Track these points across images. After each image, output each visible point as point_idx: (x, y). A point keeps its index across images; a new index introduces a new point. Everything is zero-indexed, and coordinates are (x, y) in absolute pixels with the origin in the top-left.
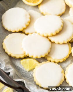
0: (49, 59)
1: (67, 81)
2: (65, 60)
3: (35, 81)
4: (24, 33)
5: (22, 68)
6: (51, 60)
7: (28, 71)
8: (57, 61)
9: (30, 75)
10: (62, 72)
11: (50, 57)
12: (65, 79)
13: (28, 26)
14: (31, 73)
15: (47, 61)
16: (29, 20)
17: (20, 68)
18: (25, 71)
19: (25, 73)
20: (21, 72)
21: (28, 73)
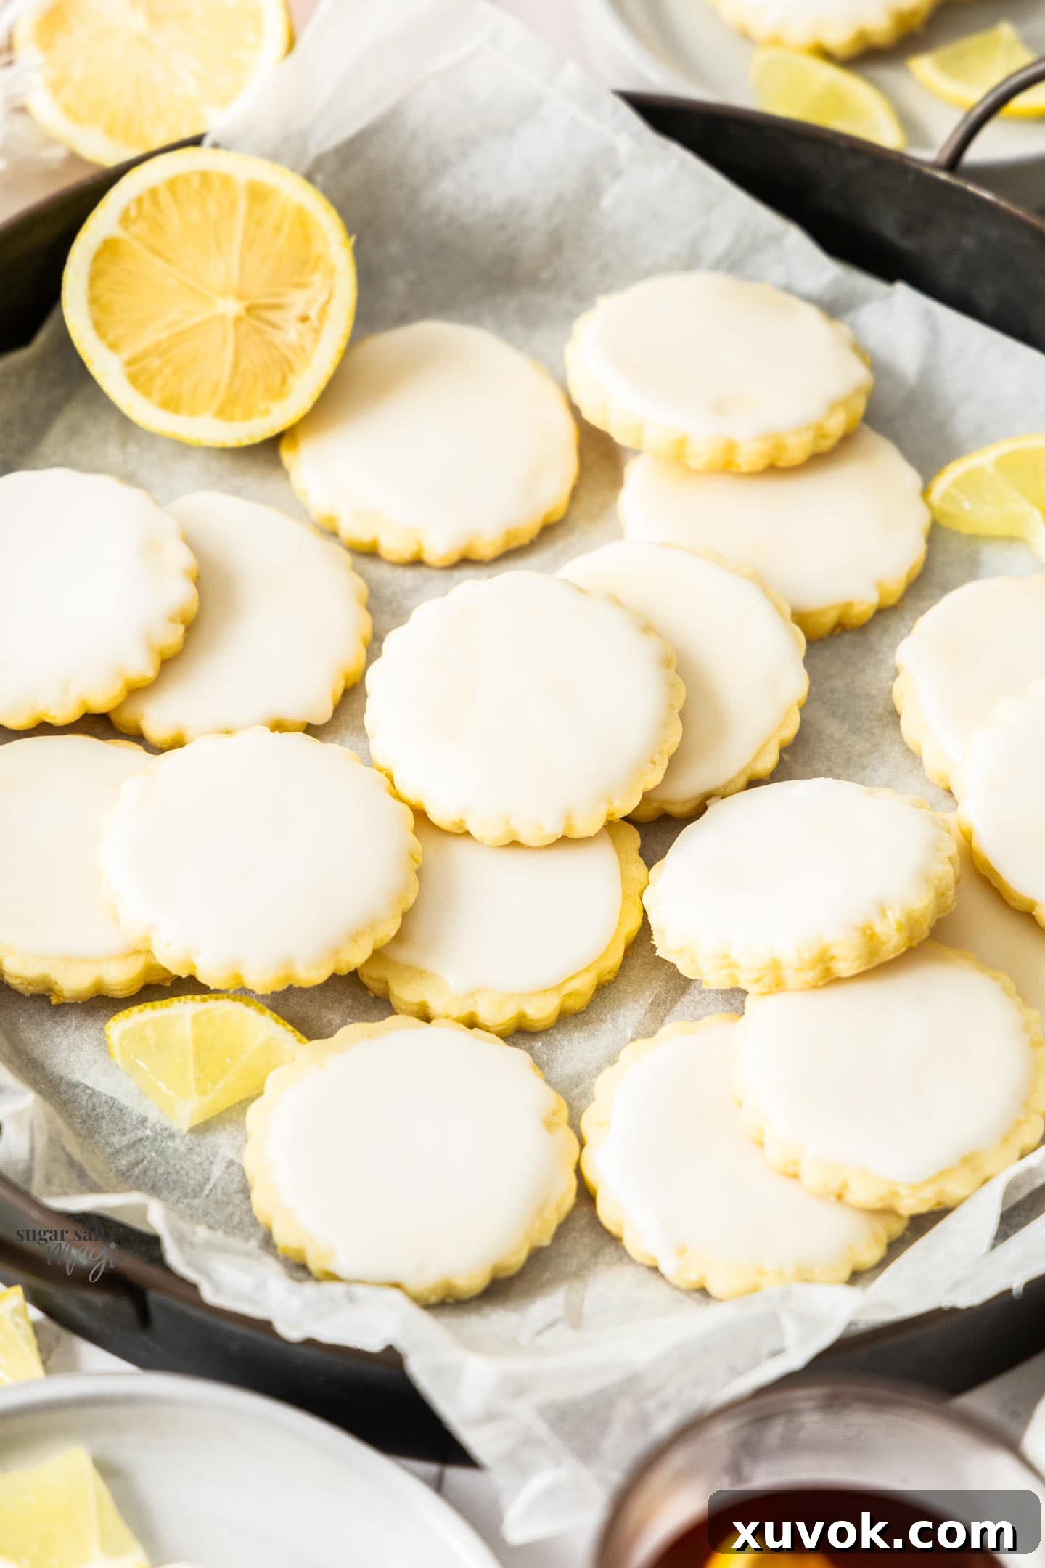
0: (404, 993)
1: (607, 1211)
2: (577, 1003)
3: (261, 1218)
4: (138, 737)
5: (124, 1101)
6: (436, 1006)
7: (185, 1129)
8: (496, 1013)
9: (217, 1171)
10: (549, 1125)
11: (417, 973)
12: (586, 1195)
13: (169, 663)
14: (223, 1143)
15: (391, 1020)
16: (180, 593)
17: (106, 1102)
18: (151, 1130)
19: (161, 1152)
20: (111, 1145)
21: (191, 1149)
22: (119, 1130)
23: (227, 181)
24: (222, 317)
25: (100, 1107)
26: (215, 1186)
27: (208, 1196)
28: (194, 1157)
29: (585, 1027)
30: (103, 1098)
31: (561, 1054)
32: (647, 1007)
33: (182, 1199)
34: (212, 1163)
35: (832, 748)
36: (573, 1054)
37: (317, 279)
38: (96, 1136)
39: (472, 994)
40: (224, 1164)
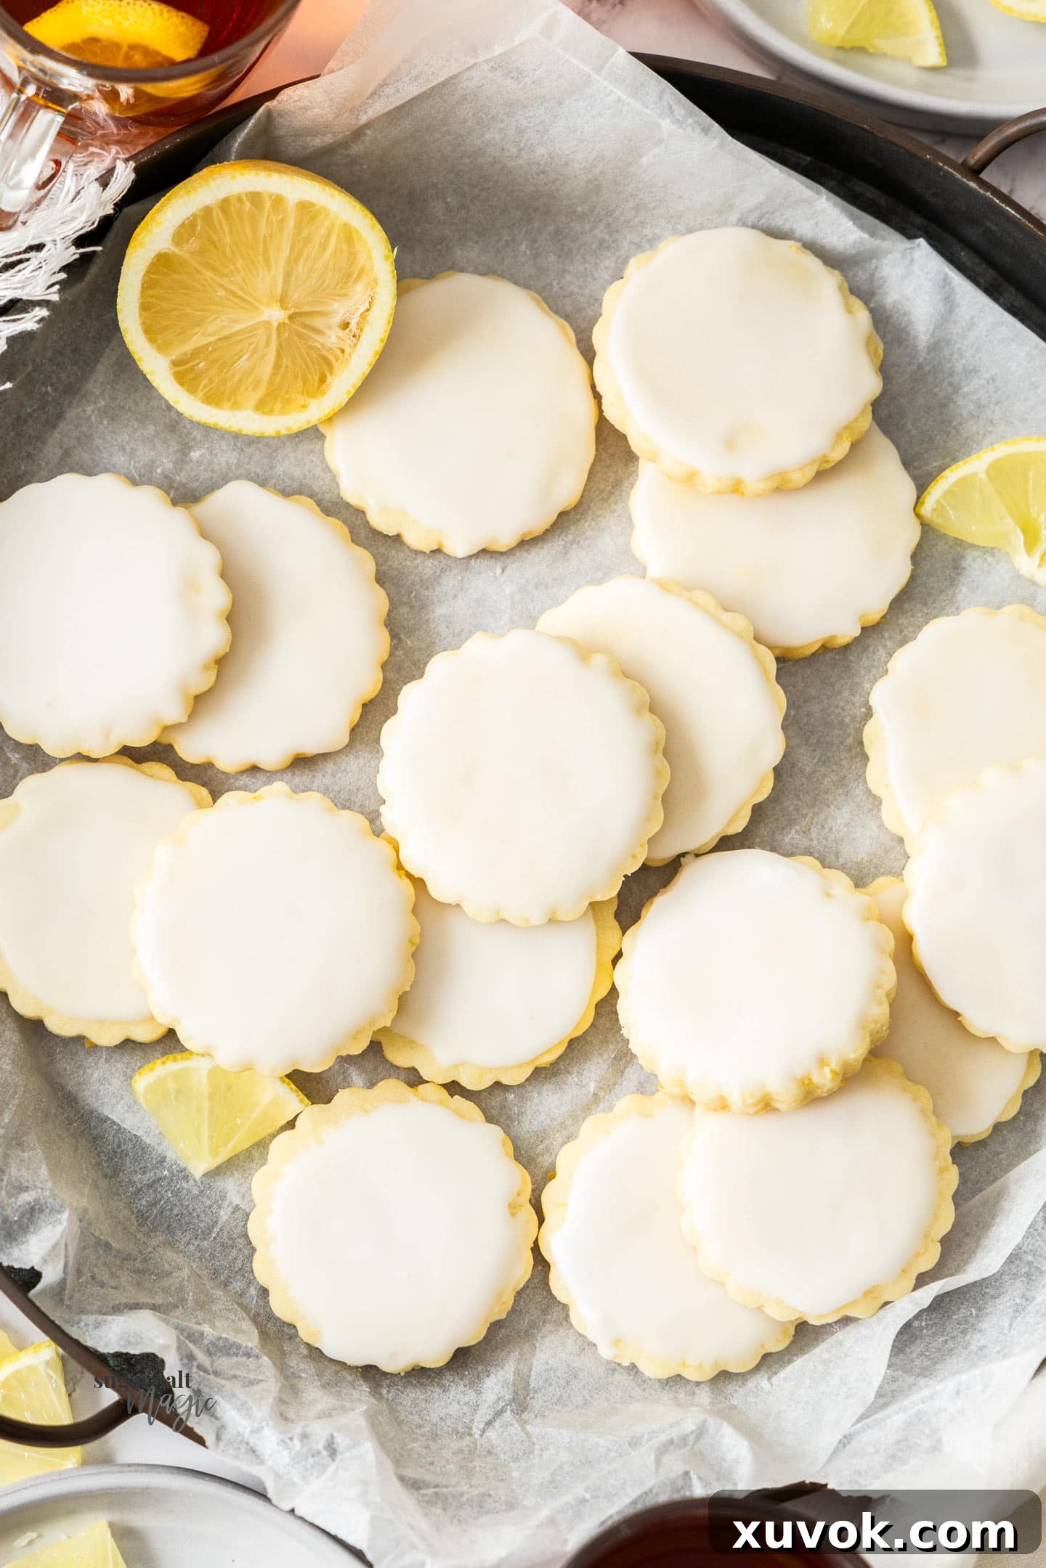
5: (146, 1139)
7: (200, 1171)
9: (224, 1215)
10: (514, 1208)
12: (541, 1268)
14: (230, 1185)
17: (130, 1140)
18: (169, 1171)
19: (176, 1192)
20: (131, 1183)
21: (203, 1191)
22: (140, 1169)
23: (278, 201)
24: (267, 324)
25: (124, 1144)
26: (221, 1230)
27: (215, 1238)
28: (205, 1200)
29: (554, 1079)
30: (128, 1135)
31: (530, 1106)
32: (610, 1061)
33: (193, 1241)
34: (220, 1207)
35: (802, 784)
36: (540, 1107)
37: (359, 289)
38: (121, 1174)
39: (456, 1066)
40: (230, 1209)
